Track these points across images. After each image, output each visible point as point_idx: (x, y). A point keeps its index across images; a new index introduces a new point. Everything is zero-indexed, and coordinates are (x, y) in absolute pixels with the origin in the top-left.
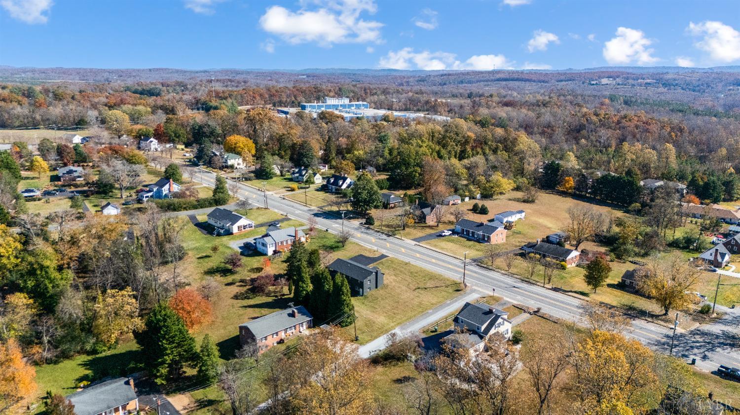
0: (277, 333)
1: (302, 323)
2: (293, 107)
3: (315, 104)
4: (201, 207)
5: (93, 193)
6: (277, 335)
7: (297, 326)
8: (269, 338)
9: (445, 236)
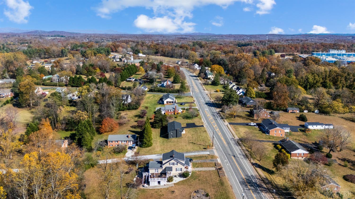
0: (117, 141)
1: (130, 141)
2: (305, 54)
3: (321, 53)
4: (173, 93)
5: (147, 82)
6: (117, 142)
7: (127, 142)
8: (114, 142)
9: (250, 125)
